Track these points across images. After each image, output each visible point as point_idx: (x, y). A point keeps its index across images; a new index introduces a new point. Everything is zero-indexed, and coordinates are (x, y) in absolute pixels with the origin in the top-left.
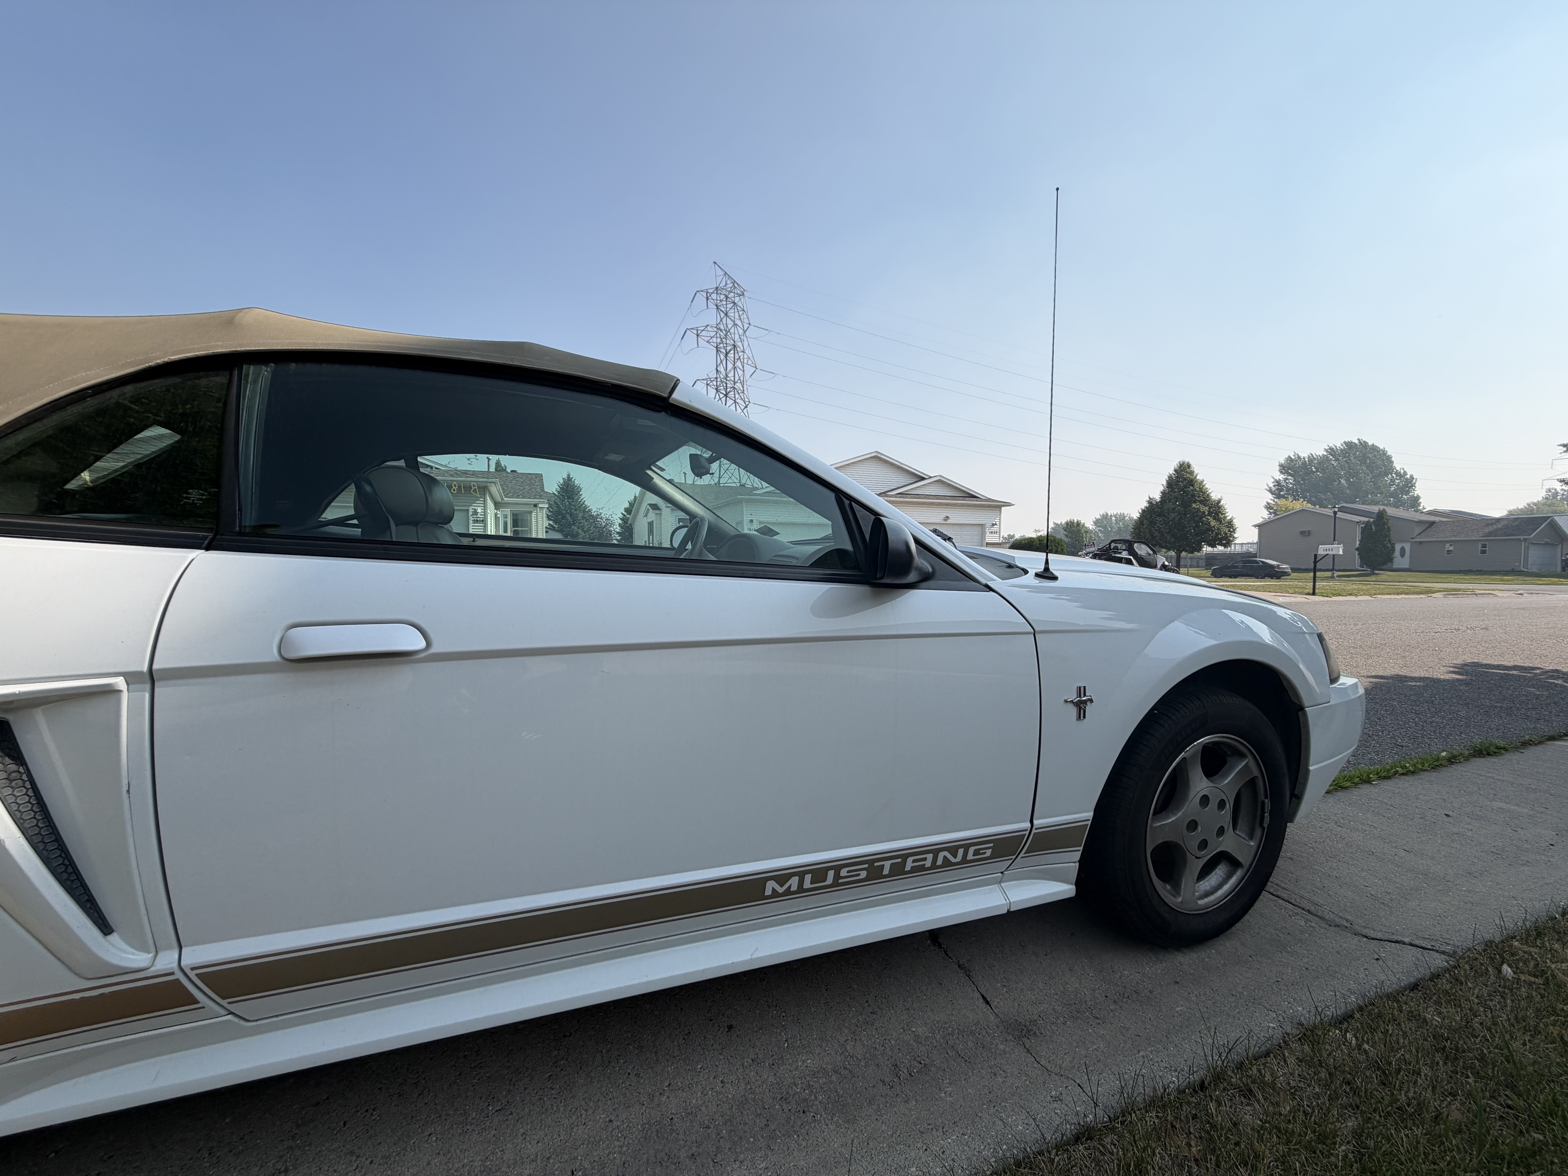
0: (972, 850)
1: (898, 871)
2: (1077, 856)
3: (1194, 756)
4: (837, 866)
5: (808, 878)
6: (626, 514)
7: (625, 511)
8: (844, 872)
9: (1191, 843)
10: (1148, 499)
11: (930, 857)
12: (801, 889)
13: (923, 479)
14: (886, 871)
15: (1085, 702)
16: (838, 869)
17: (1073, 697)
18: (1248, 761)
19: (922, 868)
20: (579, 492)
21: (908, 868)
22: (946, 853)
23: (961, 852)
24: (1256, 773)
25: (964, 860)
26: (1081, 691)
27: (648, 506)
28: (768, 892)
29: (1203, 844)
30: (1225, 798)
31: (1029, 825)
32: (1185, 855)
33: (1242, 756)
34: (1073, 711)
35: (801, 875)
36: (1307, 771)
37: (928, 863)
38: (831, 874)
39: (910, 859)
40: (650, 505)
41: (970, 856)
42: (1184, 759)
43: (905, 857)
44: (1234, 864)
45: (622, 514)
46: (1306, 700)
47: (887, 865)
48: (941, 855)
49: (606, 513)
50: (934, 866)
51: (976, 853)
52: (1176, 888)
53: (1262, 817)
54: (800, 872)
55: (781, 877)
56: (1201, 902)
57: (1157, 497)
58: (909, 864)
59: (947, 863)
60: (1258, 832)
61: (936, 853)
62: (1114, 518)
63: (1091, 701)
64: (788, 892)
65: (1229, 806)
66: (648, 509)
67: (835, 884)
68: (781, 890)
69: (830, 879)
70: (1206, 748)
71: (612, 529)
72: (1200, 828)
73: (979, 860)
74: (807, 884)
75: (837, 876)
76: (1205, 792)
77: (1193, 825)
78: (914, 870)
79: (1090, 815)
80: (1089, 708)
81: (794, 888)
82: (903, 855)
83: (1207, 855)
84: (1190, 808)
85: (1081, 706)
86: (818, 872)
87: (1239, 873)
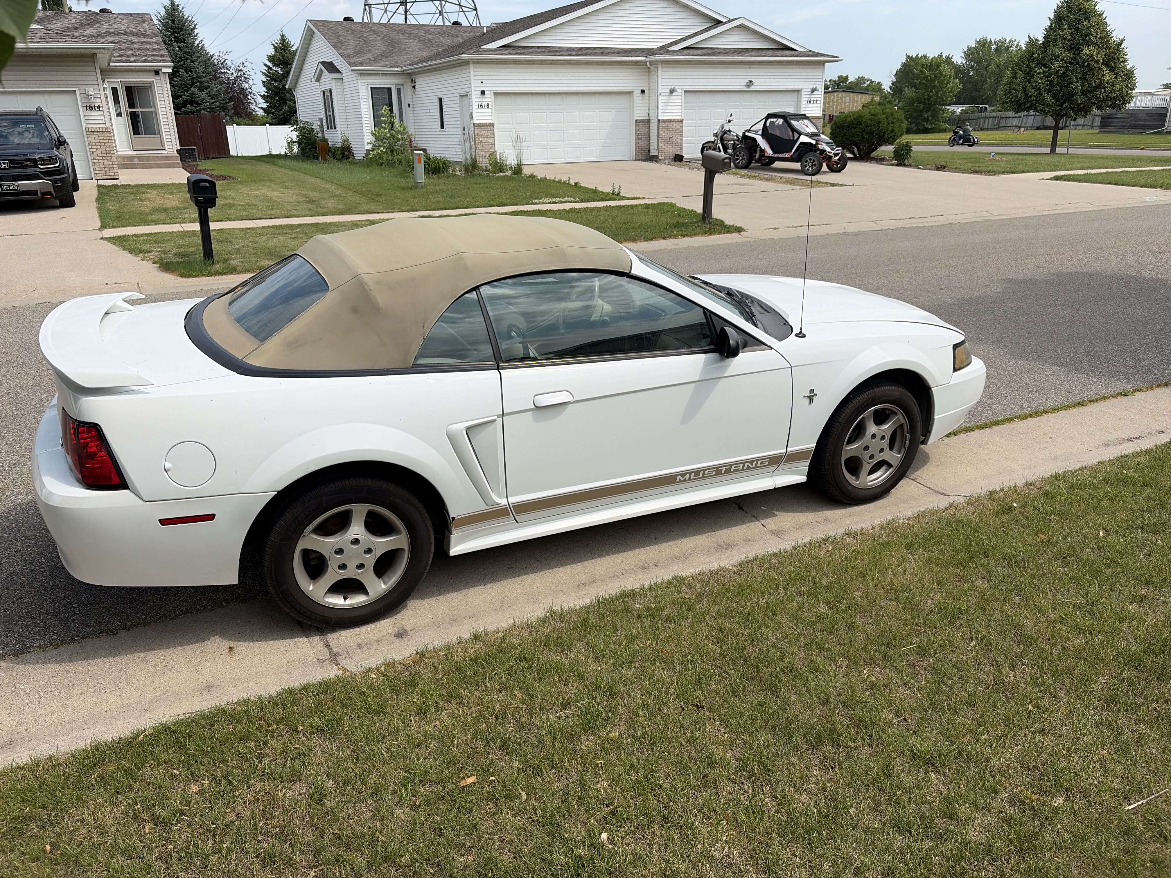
0: (759, 462)
1: (728, 471)
2: (808, 463)
3: (869, 416)
4: (704, 470)
5: (693, 474)
6: (270, 65)
7: (270, 61)
8: (706, 472)
9: (866, 455)
10: (1028, 40)
11: (741, 465)
12: (690, 479)
13: (719, 23)
14: (723, 472)
15: (813, 396)
16: (704, 471)
17: (808, 394)
18: (900, 416)
19: (738, 470)
20: (193, 29)
21: (732, 470)
22: (748, 464)
23: (755, 463)
24: (903, 421)
25: (756, 467)
26: (812, 391)
27: (321, 65)
28: (678, 480)
29: (872, 457)
30: (885, 434)
31: (785, 451)
32: (862, 462)
33: (896, 414)
34: (807, 401)
35: (690, 473)
36: (934, 419)
37: (741, 468)
38: (702, 473)
39: (733, 467)
40: (323, 63)
41: (759, 465)
42: (863, 418)
43: (731, 466)
44: (890, 466)
45: (266, 65)
46: (931, 383)
47: (724, 469)
48: (746, 464)
49: (233, 60)
50: (743, 469)
51: (761, 463)
52: (857, 478)
53: (905, 443)
54: (690, 472)
55: (683, 474)
56: (869, 484)
57: (1040, 36)
58: (733, 468)
59: (748, 468)
60: (903, 450)
61: (744, 463)
62: (994, 47)
63: (816, 395)
64: (685, 480)
65: (887, 438)
66: (321, 71)
67: (703, 477)
68: (682, 479)
69: (701, 475)
70: (876, 411)
71: (247, 86)
72: (870, 449)
73: (763, 466)
74: (692, 477)
75: (704, 474)
76: (873, 433)
77: (867, 448)
78: (735, 471)
79: (815, 445)
80: (815, 399)
81: (687, 479)
82: (730, 465)
83: (874, 461)
84: (866, 439)
85: (811, 399)
86: (697, 472)
87: (891, 470)
